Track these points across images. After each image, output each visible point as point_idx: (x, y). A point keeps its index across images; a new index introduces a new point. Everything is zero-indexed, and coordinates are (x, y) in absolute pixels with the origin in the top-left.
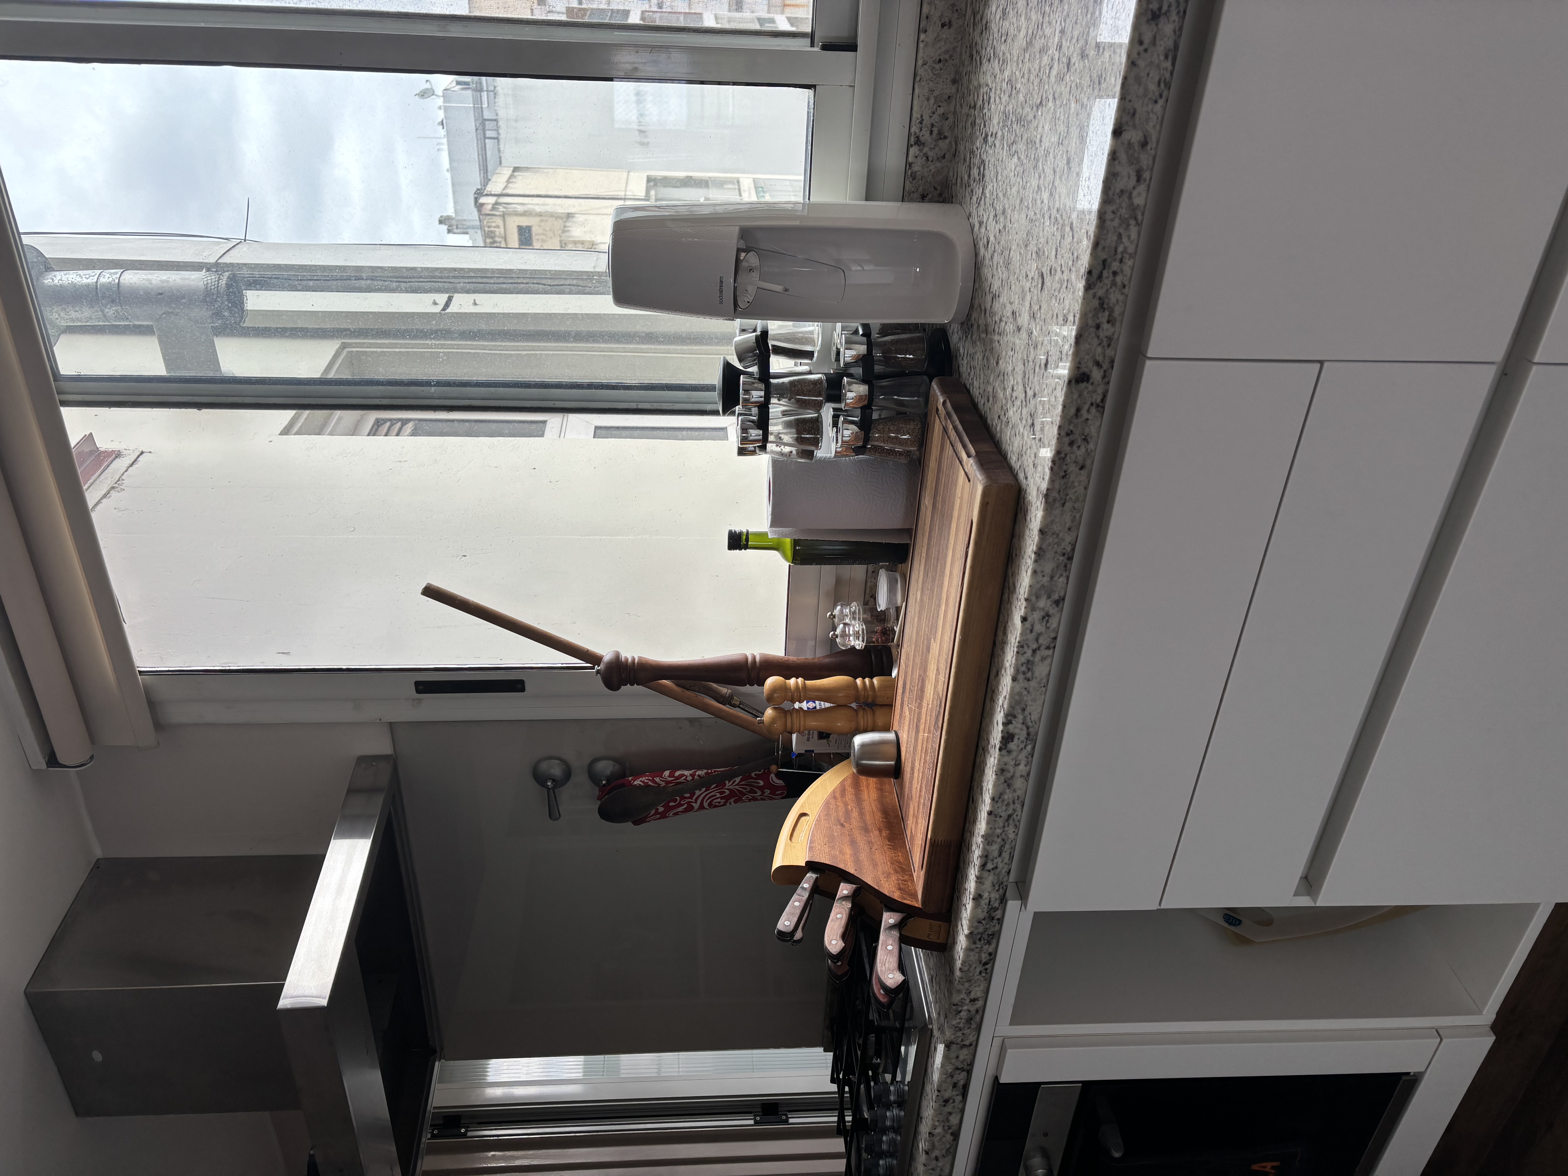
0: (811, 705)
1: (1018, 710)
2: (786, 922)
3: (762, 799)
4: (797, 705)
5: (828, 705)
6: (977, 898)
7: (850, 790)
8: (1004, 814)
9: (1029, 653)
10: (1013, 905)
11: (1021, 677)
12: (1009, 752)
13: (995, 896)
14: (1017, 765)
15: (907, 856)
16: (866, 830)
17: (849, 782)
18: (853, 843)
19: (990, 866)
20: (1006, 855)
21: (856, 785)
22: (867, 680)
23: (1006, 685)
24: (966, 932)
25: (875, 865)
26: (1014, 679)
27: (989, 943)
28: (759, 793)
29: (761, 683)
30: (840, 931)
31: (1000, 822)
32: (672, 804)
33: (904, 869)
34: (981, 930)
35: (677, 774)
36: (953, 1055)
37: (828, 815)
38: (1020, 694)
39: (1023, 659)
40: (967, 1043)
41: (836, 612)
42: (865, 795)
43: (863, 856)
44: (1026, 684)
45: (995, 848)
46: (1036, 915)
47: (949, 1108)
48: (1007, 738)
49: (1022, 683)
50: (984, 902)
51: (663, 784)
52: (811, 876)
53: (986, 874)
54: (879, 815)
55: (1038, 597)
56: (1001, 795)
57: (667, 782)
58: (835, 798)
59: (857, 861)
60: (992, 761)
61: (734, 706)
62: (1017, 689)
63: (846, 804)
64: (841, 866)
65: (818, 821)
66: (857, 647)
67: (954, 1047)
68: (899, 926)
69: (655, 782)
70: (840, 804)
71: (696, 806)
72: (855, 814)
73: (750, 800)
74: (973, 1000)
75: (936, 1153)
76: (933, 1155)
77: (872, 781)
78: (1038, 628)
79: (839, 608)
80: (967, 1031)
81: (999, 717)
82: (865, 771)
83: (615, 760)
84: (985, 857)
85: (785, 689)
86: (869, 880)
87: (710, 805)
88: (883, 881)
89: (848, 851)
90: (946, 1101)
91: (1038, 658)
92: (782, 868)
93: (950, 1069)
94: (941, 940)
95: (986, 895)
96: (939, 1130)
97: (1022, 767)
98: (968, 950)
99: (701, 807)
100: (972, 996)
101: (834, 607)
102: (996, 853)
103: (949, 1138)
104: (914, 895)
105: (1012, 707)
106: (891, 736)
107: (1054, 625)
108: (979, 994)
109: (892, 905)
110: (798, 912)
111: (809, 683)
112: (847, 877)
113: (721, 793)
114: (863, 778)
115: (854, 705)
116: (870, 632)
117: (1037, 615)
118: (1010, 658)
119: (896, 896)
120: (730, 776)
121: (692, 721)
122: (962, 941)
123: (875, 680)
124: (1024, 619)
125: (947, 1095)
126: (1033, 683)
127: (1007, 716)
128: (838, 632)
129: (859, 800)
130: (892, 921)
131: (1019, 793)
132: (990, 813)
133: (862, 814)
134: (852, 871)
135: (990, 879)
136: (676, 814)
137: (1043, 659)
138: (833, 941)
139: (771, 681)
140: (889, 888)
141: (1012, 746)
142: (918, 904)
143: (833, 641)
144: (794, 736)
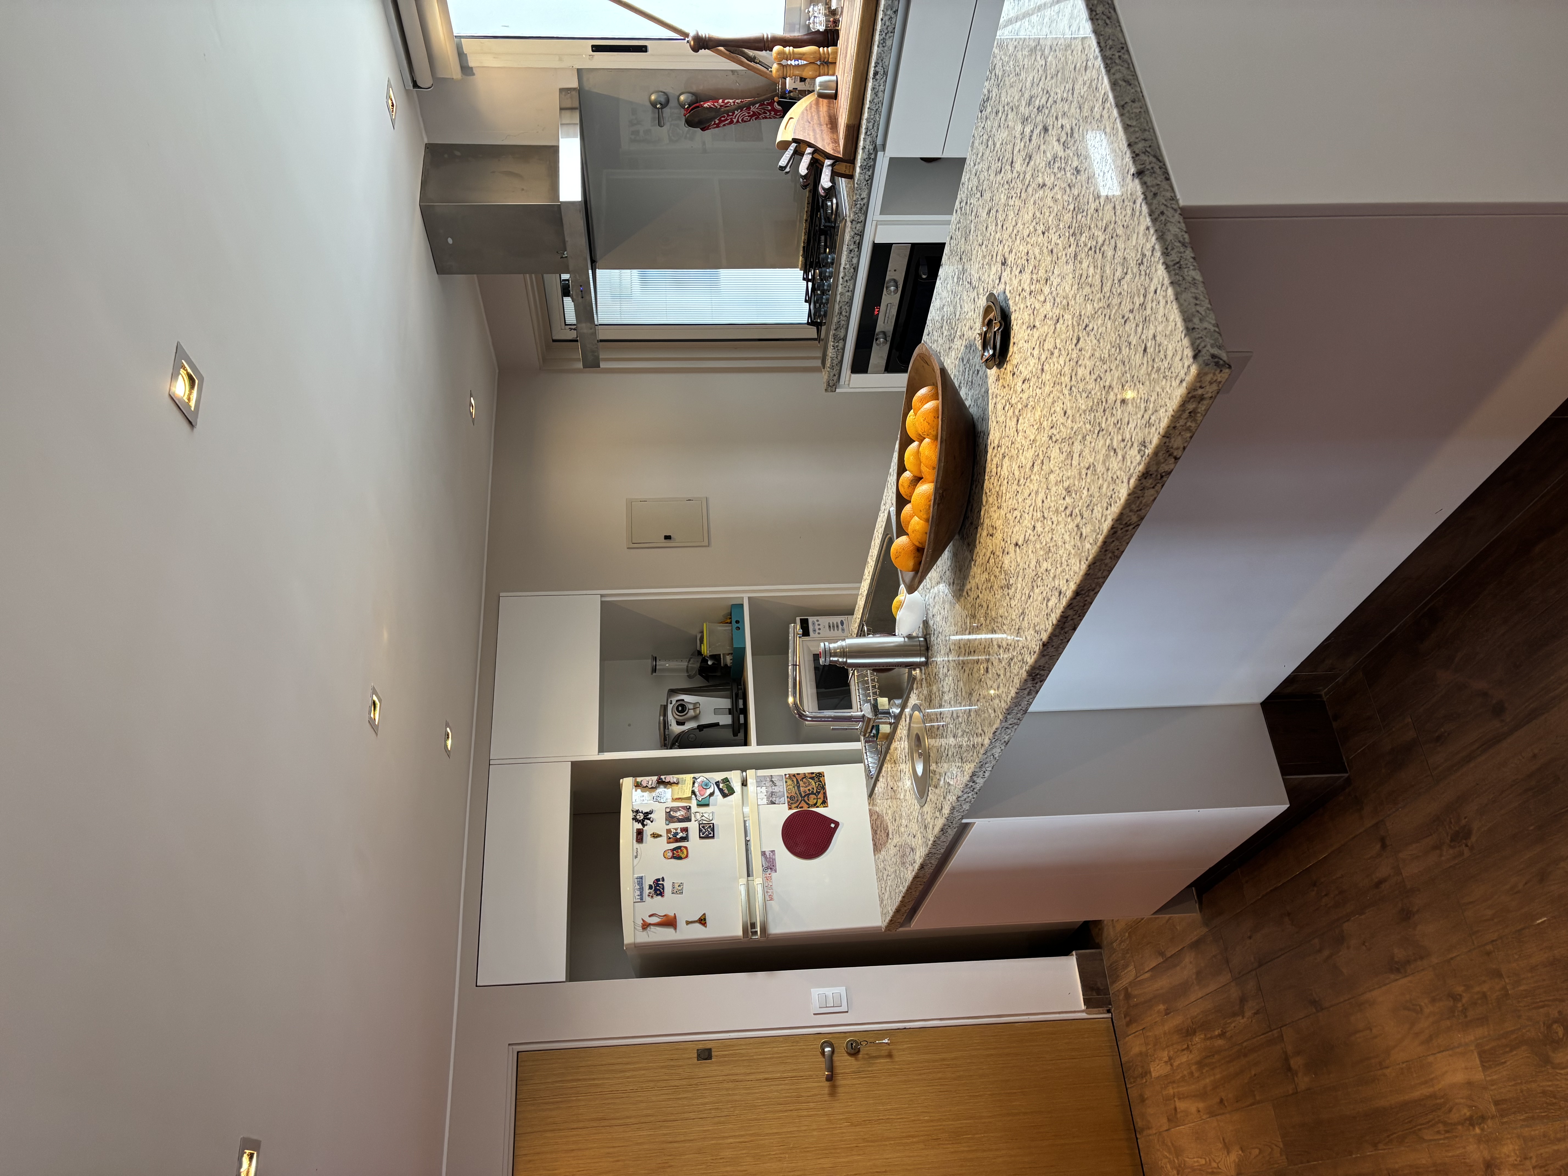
0: (797, 63)
1: (880, 61)
2: (783, 162)
3: (770, 118)
4: (789, 62)
5: (805, 62)
6: (864, 148)
7: (814, 106)
8: (875, 109)
9: (884, 34)
10: (880, 154)
11: (881, 45)
12: (876, 80)
13: (871, 147)
14: (879, 86)
15: (838, 136)
16: (821, 125)
17: (814, 102)
18: (814, 130)
19: (869, 133)
20: (875, 128)
21: (817, 104)
22: (825, 48)
23: (875, 49)
24: (859, 165)
25: (823, 140)
26: (878, 47)
27: (869, 170)
28: (768, 114)
29: (771, 50)
30: (806, 166)
31: (873, 112)
32: (723, 119)
33: (836, 141)
34: (865, 164)
35: (726, 101)
36: (854, 227)
37: (803, 118)
38: (880, 53)
39: (882, 38)
40: (860, 221)
41: (811, 9)
42: (821, 109)
43: (818, 136)
44: (883, 49)
45: (871, 124)
46: (891, 159)
47: (852, 255)
48: (876, 73)
49: (881, 48)
50: (866, 150)
51: (719, 107)
52: (794, 145)
53: (867, 137)
54: (827, 118)
55: (887, 10)
56: (873, 100)
57: (721, 106)
58: (807, 110)
59: (815, 138)
60: (870, 85)
61: (756, 63)
62: (880, 51)
63: (812, 113)
64: (808, 140)
65: (798, 120)
66: (821, 30)
67: (854, 222)
68: (832, 165)
69: (714, 105)
70: (809, 113)
71: (735, 121)
72: (816, 117)
73: (763, 118)
74: (862, 199)
75: (846, 278)
76: (845, 279)
77: (825, 101)
78: (887, 23)
79: (812, 7)
80: (860, 215)
81: (873, 64)
82: (821, 96)
83: (693, 94)
84: (867, 129)
85: (784, 53)
86: (820, 145)
87: (742, 120)
88: (826, 147)
89: (811, 133)
90: (851, 251)
91: (887, 37)
92: (781, 142)
93: (852, 233)
94: (851, 173)
95: (867, 147)
96: (848, 266)
97: (882, 87)
98: (860, 173)
99: (738, 121)
100: (862, 197)
101: (810, 6)
102: (871, 127)
103: (852, 270)
104: (839, 152)
105: (877, 59)
106: (834, 78)
107: (894, 22)
108: (865, 196)
109: (828, 156)
110: (788, 159)
111: (796, 50)
112: (810, 145)
113: (749, 113)
114: (821, 100)
115: (818, 63)
116: (827, 21)
117: (887, 18)
118: (877, 37)
119: (831, 152)
120: (754, 104)
121: (733, 71)
122: (858, 170)
123: (830, 49)
124: (882, 20)
125: (852, 247)
126: (886, 48)
127: (875, 63)
128: (811, 21)
129: (818, 111)
130: (829, 163)
131: (881, 99)
132: (869, 108)
133: (819, 117)
134: (813, 142)
135: (869, 139)
136: (724, 125)
137: (890, 37)
138: (803, 170)
139: (777, 48)
140: (829, 150)
141: (877, 77)
142: (841, 156)
143: (809, 26)
144: (788, 79)
